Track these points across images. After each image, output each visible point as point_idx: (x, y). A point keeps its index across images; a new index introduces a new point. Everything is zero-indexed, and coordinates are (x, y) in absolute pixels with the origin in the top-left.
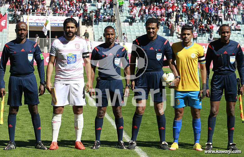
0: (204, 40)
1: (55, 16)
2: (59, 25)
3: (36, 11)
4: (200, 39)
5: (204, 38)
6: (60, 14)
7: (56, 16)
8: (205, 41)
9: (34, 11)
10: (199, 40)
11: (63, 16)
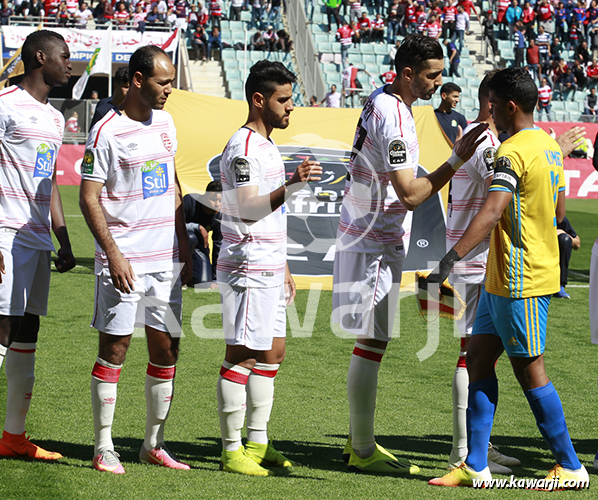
0: (572, 113)
1: (103, 28)
2: (117, 59)
3: (43, 12)
4: (557, 109)
5: (569, 103)
6: (121, 23)
7: (106, 28)
8: (576, 113)
9: (38, 14)
10: (558, 112)
11: (129, 29)
